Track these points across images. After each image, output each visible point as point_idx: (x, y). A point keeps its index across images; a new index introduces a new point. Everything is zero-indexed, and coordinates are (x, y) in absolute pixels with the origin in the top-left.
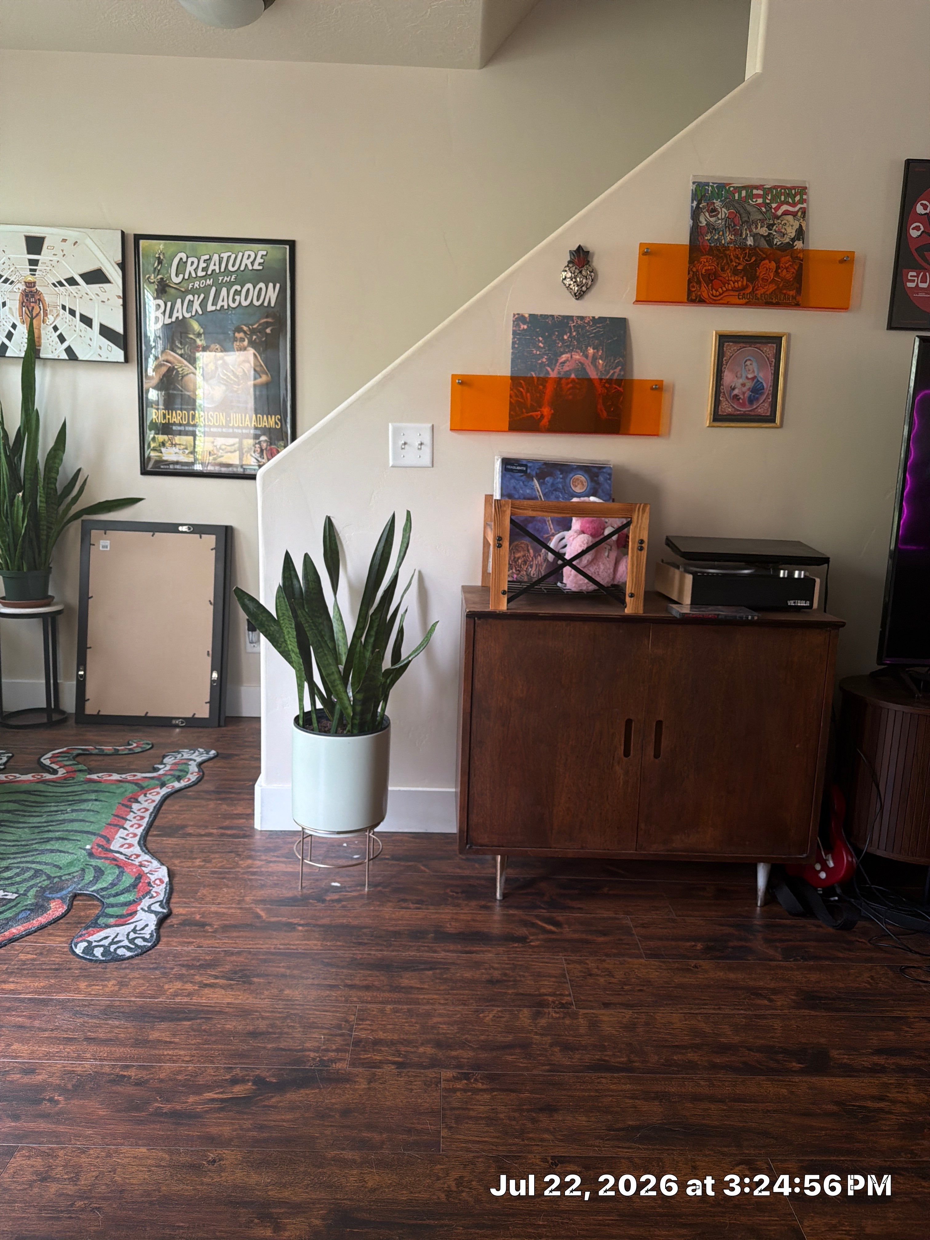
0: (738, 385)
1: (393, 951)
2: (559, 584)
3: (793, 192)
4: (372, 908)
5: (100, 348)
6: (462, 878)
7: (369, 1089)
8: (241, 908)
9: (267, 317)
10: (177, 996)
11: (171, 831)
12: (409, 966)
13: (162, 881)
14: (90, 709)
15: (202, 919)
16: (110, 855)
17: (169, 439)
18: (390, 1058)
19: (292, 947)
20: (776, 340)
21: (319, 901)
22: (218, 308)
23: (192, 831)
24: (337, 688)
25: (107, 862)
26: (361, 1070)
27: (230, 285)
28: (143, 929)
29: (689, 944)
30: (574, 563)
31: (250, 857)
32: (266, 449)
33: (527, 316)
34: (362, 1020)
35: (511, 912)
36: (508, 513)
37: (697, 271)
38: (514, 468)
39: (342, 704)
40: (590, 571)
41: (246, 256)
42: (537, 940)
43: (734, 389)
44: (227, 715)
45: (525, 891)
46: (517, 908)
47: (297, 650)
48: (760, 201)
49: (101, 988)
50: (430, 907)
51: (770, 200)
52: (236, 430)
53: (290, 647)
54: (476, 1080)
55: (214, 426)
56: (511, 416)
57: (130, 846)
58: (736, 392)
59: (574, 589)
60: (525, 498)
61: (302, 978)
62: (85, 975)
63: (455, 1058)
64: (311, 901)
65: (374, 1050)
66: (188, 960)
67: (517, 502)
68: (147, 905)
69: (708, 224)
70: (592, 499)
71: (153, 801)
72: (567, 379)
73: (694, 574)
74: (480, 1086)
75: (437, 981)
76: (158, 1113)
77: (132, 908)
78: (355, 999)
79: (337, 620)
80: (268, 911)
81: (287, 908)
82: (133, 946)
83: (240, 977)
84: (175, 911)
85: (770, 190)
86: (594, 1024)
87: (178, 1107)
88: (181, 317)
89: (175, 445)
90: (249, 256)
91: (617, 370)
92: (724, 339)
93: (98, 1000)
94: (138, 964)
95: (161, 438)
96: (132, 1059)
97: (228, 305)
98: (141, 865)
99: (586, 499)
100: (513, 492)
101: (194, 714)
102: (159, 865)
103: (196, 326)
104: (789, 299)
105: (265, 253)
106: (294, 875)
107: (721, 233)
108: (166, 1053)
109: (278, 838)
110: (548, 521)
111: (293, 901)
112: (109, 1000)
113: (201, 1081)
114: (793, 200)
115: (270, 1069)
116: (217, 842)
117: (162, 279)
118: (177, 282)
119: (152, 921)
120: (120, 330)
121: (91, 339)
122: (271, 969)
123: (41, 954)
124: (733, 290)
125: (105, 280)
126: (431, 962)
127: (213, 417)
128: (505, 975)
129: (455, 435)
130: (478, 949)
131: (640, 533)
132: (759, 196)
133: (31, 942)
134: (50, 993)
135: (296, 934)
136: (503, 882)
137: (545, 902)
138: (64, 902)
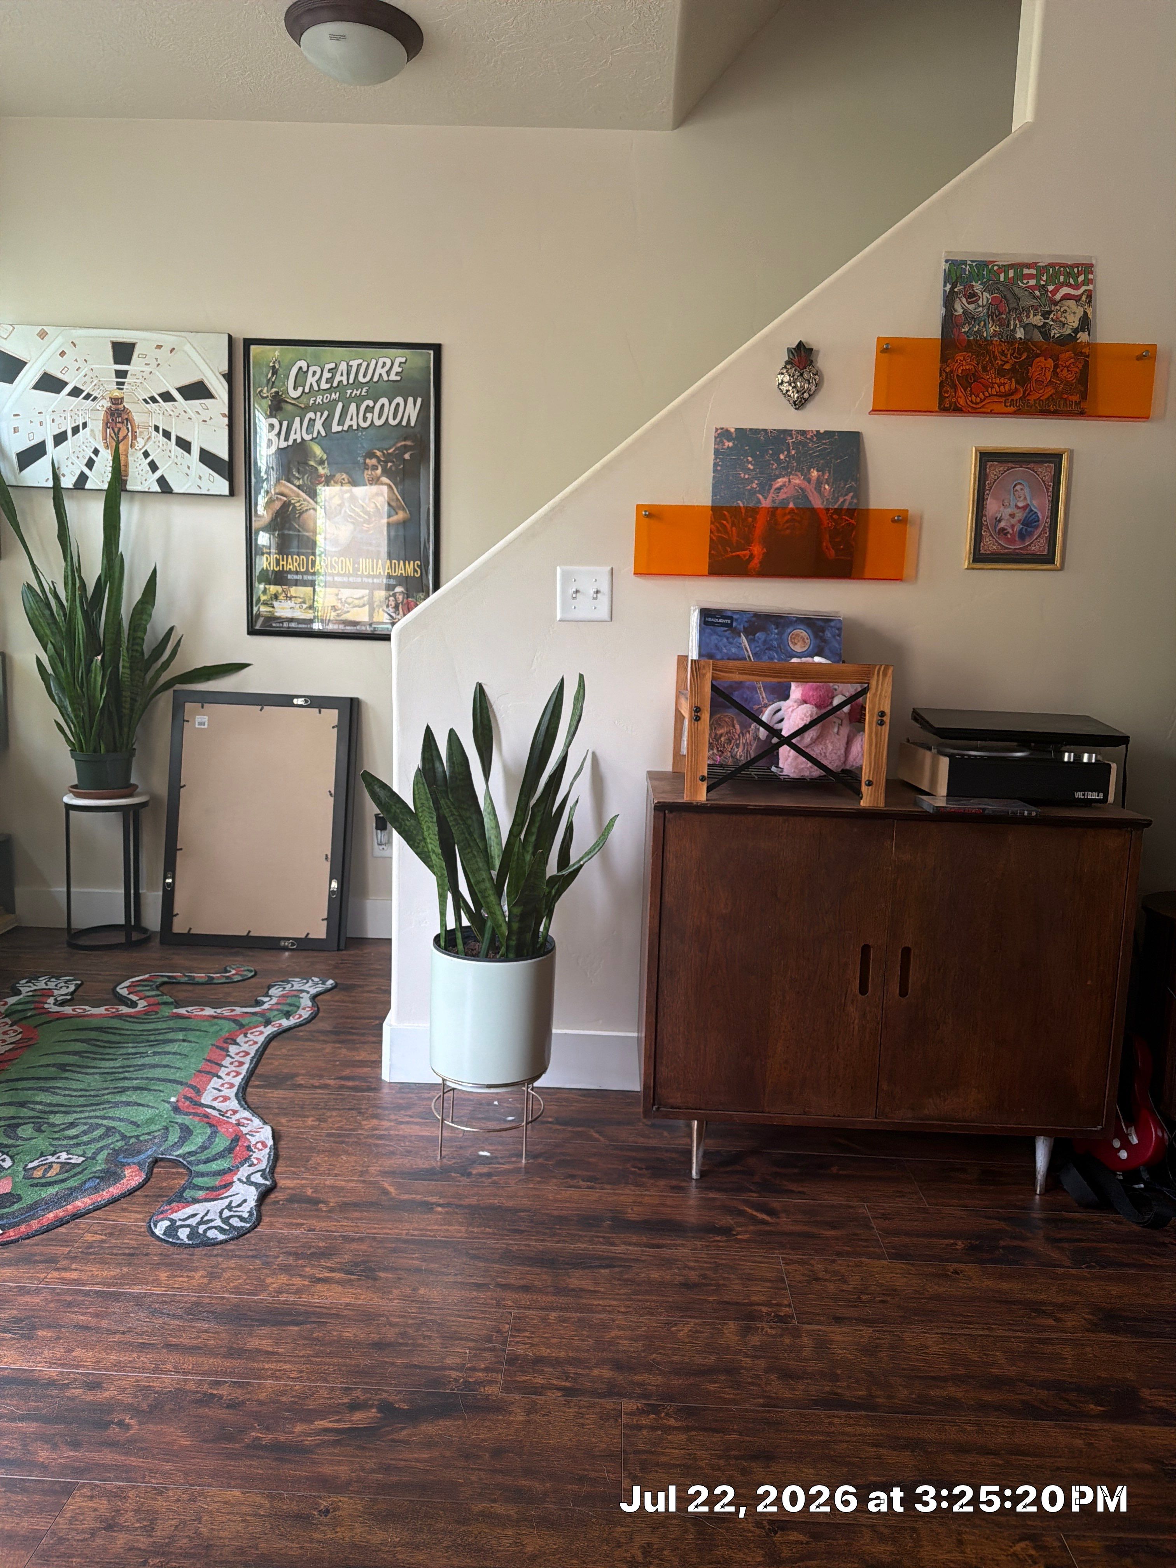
0: (1006, 516)
1: (558, 1242)
2: (773, 769)
3: (1076, 270)
4: (531, 1186)
5: (200, 478)
6: (647, 1149)
7: (528, 1422)
8: (364, 1181)
9: (405, 439)
10: (282, 1292)
11: (278, 1081)
12: (580, 1262)
13: (264, 1145)
14: (179, 926)
15: (314, 1195)
16: (200, 1110)
17: (283, 591)
18: (555, 1382)
19: (428, 1233)
20: (1054, 458)
21: (463, 1175)
22: (346, 428)
23: (302, 1082)
24: (488, 900)
25: (197, 1119)
26: (517, 1396)
27: (359, 400)
28: (240, 1205)
29: (947, 1241)
30: (793, 741)
31: (375, 1116)
32: (402, 602)
33: (733, 430)
34: (519, 1330)
35: (711, 1195)
36: (709, 677)
37: (952, 371)
38: (716, 620)
39: (495, 920)
40: (815, 752)
41: (380, 364)
42: (746, 1232)
43: (1000, 521)
44: (348, 936)
45: (729, 1169)
46: (719, 1190)
47: (440, 851)
48: (1032, 282)
49: (186, 1279)
50: (606, 1186)
51: (1045, 281)
52: (365, 580)
53: (430, 846)
54: (667, 1414)
55: (339, 574)
56: (711, 556)
57: (226, 1099)
58: (1002, 524)
59: (792, 775)
60: (729, 659)
61: (442, 1273)
62: (167, 1263)
63: (640, 1384)
64: (453, 1174)
65: (534, 1372)
66: (296, 1247)
67: (720, 663)
68: (246, 1175)
69: (965, 312)
70: (817, 659)
71: (256, 1043)
72: (784, 509)
73: (951, 757)
74: (672, 1422)
75: (616, 1282)
76: (256, 1446)
77: (227, 1178)
78: (510, 1303)
79: (489, 814)
80: (398, 1186)
81: (425, 1183)
82: (227, 1228)
83: (363, 1271)
84: (282, 1183)
85: (1046, 268)
86: (822, 1345)
87: (282, 1438)
88: (299, 440)
89: (291, 598)
90: (384, 363)
91: (849, 497)
92: (986, 458)
93: (182, 1296)
94: (231, 1251)
95: (273, 589)
96: (225, 1374)
97: (358, 424)
98: (239, 1124)
99: (809, 660)
100: (714, 651)
101: (308, 934)
102: (261, 1125)
103: (318, 451)
104: (1071, 406)
105: (403, 360)
106: (431, 1140)
107: (982, 323)
108: (267, 1366)
109: (412, 1093)
110: (760, 688)
111: (429, 1174)
112: (196, 1296)
113: (311, 1404)
114: (1076, 280)
115: (400, 1392)
116: (334, 1097)
117: (277, 393)
118: (295, 397)
119: (251, 1195)
120: (225, 455)
121: (189, 467)
122: (401, 1260)
123: (111, 1234)
124: (999, 395)
125: (208, 395)
126: (607, 1258)
127: (337, 563)
128: (705, 1277)
129: (639, 580)
130: (669, 1242)
131: (879, 704)
132: (1031, 276)
133: (100, 1219)
134: (122, 1285)
135: (434, 1217)
136: (700, 1156)
137: (758, 1184)
138: (141, 1169)
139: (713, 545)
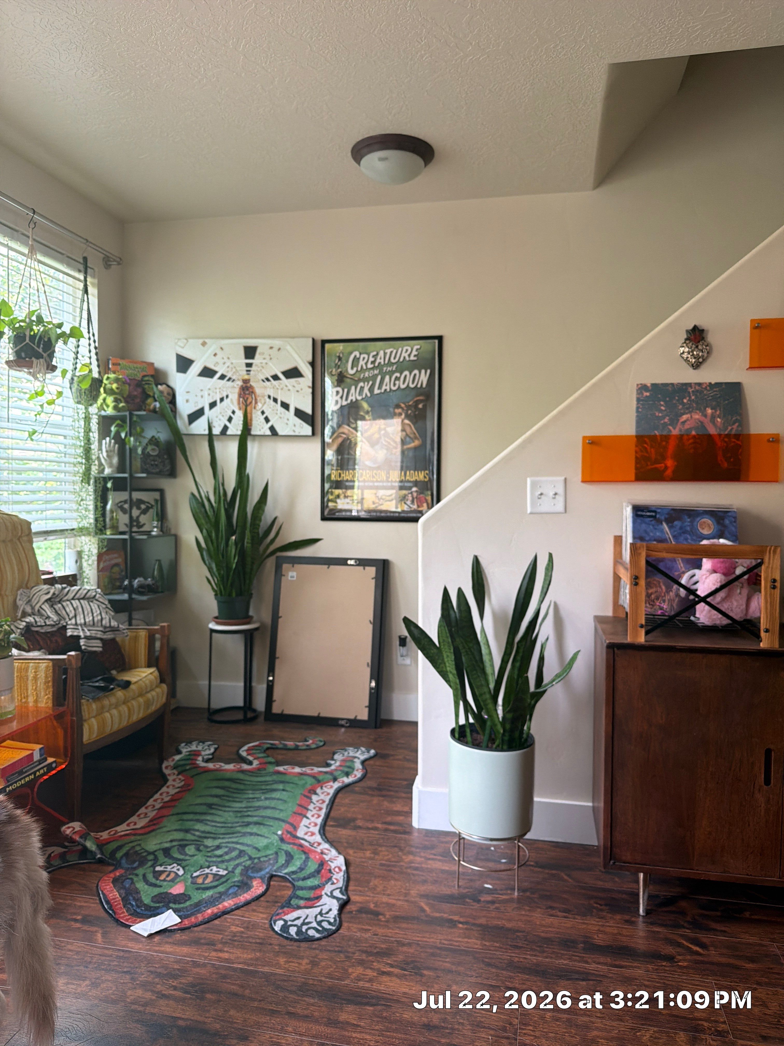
1: (546, 957)
2: (692, 618)
4: (523, 913)
5: (295, 425)
6: (604, 890)
8: (407, 901)
9: (420, 396)
10: (359, 980)
11: (344, 823)
12: (563, 974)
13: (340, 869)
14: (276, 709)
15: (375, 909)
16: (297, 841)
17: (343, 493)
19: (455, 943)
21: (475, 901)
22: (383, 391)
23: (360, 824)
24: (487, 706)
25: (295, 847)
27: (391, 373)
28: (327, 913)
30: (708, 600)
31: (410, 853)
32: (416, 497)
33: (649, 385)
34: (525, 1025)
35: (655, 929)
36: (644, 554)
38: (644, 514)
39: (492, 720)
40: (723, 607)
41: (404, 351)
42: (685, 960)
44: (382, 718)
45: (666, 909)
46: (661, 925)
47: (455, 673)
49: (296, 965)
50: (577, 917)
53: (449, 671)
55: (377, 481)
56: (636, 468)
57: (313, 834)
59: (707, 623)
60: (655, 540)
61: (467, 975)
62: (283, 951)
64: (468, 900)
66: (366, 947)
67: (650, 544)
68: (330, 890)
70: (721, 541)
71: (328, 794)
72: (688, 435)
77: (318, 892)
79: (485, 646)
80: (431, 906)
81: (448, 905)
82: (320, 929)
83: (412, 969)
84: (353, 898)
89: (347, 497)
90: (407, 350)
91: (735, 427)
93: (295, 977)
94: (325, 946)
95: (337, 492)
96: (326, 1038)
97: (390, 389)
98: (322, 853)
99: (715, 541)
100: (644, 535)
101: (356, 716)
102: (337, 854)
103: (365, 405)
105: (418, 347)
106: (451, 874)
108: (353, 1036)
109: (434, 838)
110: (679, 561)
111: (450, 899)
112: (304, 978)
116: (382, 836)
117: (341, 372)
118: (352, 373)
119: (335, 906)
120: (309, 411)
121: (288, 420)
122: (438, 963)
123: (247, 928)
125: (300, 375)
126: (584, 973)
127: (376, 474)
129: (584, 485)
130: (628, 964)
131: (771, 573)
133: (240, 916)
134: (256, 965)
135: (458, 931)
136: (646, 898)
137: (688, 922)
138: (263, 881)
139: (638, 460)
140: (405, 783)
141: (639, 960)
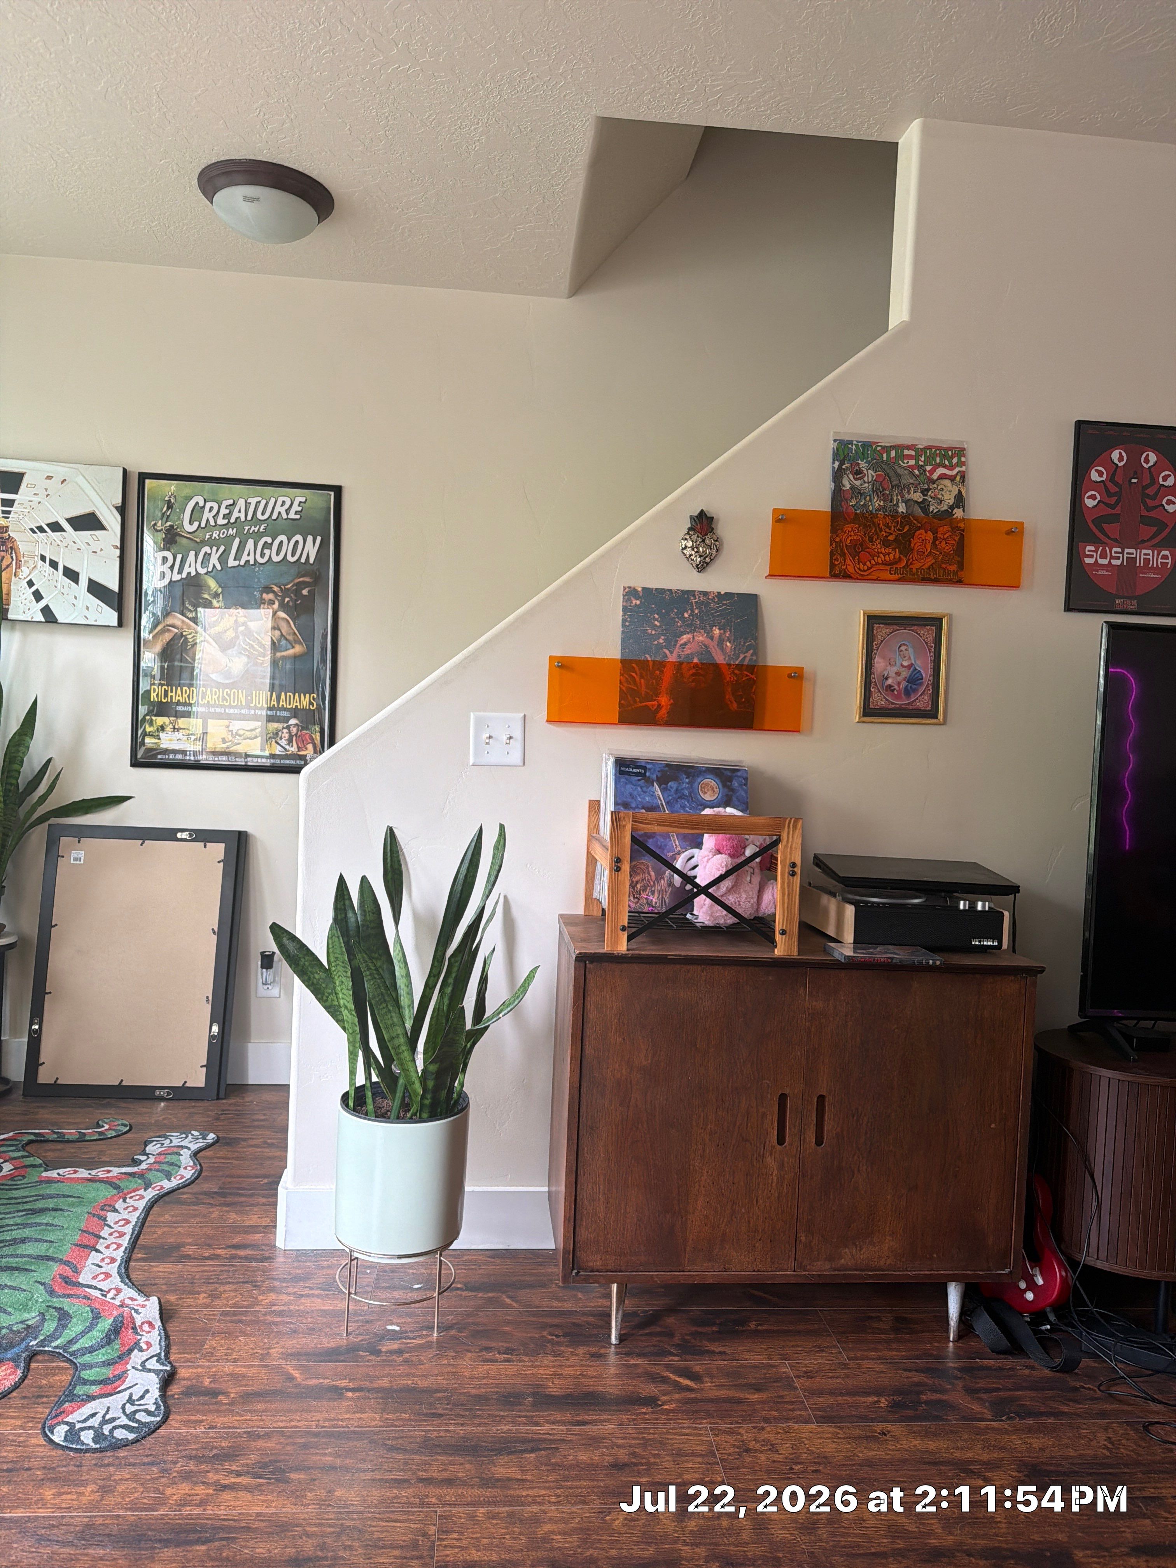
0: (892, 674)
1: (479, 1425)
3: (950, 453)
4: (446, 1362)
5: (88, 608)
6: (562, 1313)
8: (266, 1366)
9: (303, 576)
10: (184, 1505)
11: (162, 1253)
12: (504, 1447)
13: (152, 1325)
14: (45, 1076)
15: (213, 1385)
16: (79, 1291)
17: (171, 723)
19: (340, 1423)
20: (935, 622)
21: (372, 1353)
22: (242, 563)
23: (190, 1253)
24: (402, 1056)
25: (76, 1302)
27: (258, 536)
28: (142, 1397)
29: (869, 1399)
31: (272, 1289)
32: (296, 735)
33: (640, 589)
34: (446, 1532)
35: (632, 1362)
36: (629, 827)
37: (841, 541)
38: (631, 770)
39: (407, 1076)
40: (730, 901)
41: (279, 503)
42: (672, 1400)
43: (887, 678)
44: (229, 1082)
45: (647, 1331)
46: (640, 1355)
47: (353, 1007)
48: (912, 462)
49: (74, 1497)
50: (523, 1358)
51: (924, 462)
52: (259, 712)
53: (342, 1002)
55: (230, 707)
56: (621, 705)
57: (107, 1276)
58: (890, 681)
59: (708, 923)
60: (643, 808)
61: (358, 1470)
64: (361, 1353)
66: (197, 1449)
67: (636, 814)
68: (139, 1361)
69: (853, 487)
71: (136, 1209)
72: (689, 663)
73: (856, 904)
75: (544, 1468)
77: (120, 1367)
78: (434, 1500)
79: (400, 963)
80: (304, 1369)
81: (331, 1364)
82: (135, 1424)
83: (271, 1473)
85: (923, 450)
86: (761, 1525)
88: (193, 573)
89: (178, 730)
90: (284, 503)
91: (748, 655)
92: (873, 620)
93: (72, 1517)
94: (125, 1458)
95: (160, 720)
97: (255, 559)
98: (123, 1305)
100: (629, 800)
101: (185, 1082)
103: (212, 584)
104: (949, 574)
105: (303, 499)
106: (335, 1315)
107: (868, 498)
109: (310, 1261)
110: (674, 837)
111: (333, 1355)
112: (87, 1516)
114: (950, 462)
117: (171, 526)
118: (190, 531)
119: (153, 1384)
120: (113, 585)
121: (76, 598)
122: (315, 1458)
124: (885, 563)
125: (98, 526)
126: (533, 1440)
127: (229, 695)
128: (634, 1455)
129: (552, 728)
130: (594, 1417)
131: (791, 854)
132: (910, 457)
135: (346, 1403)
136: (619, 1319)
137: (678, 1346)
138: (15, 1366)
139: (623, 695)
140: (266, 1181)
141: (609, 1411)
